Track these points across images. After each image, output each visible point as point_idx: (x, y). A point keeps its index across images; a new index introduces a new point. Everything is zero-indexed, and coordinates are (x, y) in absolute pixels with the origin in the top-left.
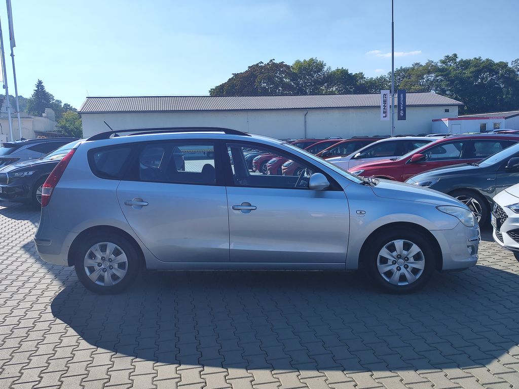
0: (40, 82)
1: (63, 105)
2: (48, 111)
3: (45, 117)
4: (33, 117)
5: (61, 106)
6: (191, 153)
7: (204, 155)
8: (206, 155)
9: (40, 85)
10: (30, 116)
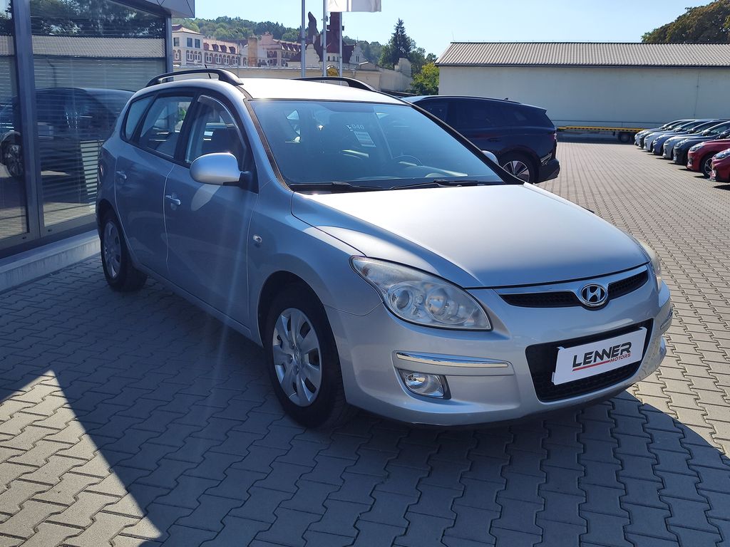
0: (401, 23)
1: (426, 55)
2: (403, 62)
3: (398, 71)
4: (380, 69)
5: (423, 56)
6: (592, 133)
7: (612, 137)
8: (616, 137)
9: (400, 26)
10: (377, 68)
